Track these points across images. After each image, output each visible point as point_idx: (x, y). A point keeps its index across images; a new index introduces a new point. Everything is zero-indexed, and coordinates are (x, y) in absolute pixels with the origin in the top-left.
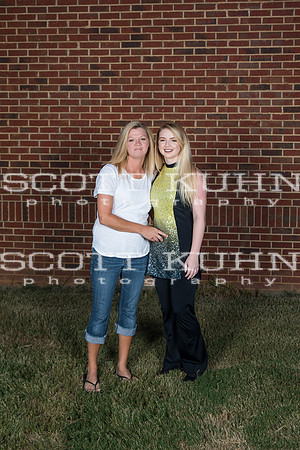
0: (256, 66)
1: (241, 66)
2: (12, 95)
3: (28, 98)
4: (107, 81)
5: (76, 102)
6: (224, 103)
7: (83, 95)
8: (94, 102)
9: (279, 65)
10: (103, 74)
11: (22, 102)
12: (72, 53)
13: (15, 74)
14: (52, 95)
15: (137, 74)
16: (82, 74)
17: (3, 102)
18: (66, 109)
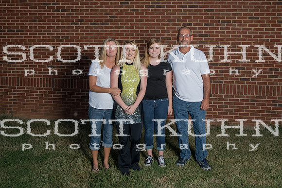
0: (185, 14)
1: (178, 14)
2: (67, 27)
3: (74, 29)
4: (112, 20)
5: (97, 31)
6: (169, 32)
7: (100, 28)
8: (106, 31)
9: (196, 14)
10: (111, 17)
11: (72, 31)
12: (96, 7)
13: (68, 17)
14: (86, 27)
15: (127, 17)
16: (101, 17)
17: (62, 31)
18: (93, 34)
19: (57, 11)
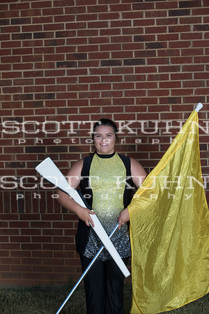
2: (48, 73)
3: (66, 76)
4: (153, 53)
5: (119, 78)
7: (127, 71)
8: (139, 78)
10: (149, 46)
11: (59, 81)
12: (113, 24)
13: (51, 50)
14: (93, 72)
15: (187, 44)
16: (125, 47)
17: (38, 81)
18: (108, 87)
19: (23, 36)
